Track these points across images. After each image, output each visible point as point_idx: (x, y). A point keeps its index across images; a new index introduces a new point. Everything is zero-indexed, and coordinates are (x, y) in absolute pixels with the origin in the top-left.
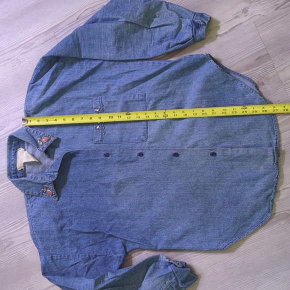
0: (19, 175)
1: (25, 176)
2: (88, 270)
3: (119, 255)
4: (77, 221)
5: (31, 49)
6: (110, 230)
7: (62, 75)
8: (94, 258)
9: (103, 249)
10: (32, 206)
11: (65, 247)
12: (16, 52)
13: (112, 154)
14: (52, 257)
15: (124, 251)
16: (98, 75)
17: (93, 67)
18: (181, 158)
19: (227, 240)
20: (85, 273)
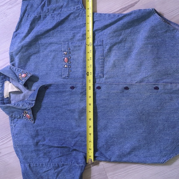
0: (5, 102)
1: (10, 103)
2: (58, 175)
3: (81, 165)
4: (49, 138)
5: (15, 5)
6: (74, 145)
7: (39, 25)
8: (62, 167)
9: (69, 160)
10: (15, 126)
11: (40, 158)
12: (4, 7)
13: (76, 87)
14: (30, 165)
15: (85, 162)
16: (66, 25)
17: (62, 18)
18: (131, 91)
19: (166, 156)
20: (55, 178)
